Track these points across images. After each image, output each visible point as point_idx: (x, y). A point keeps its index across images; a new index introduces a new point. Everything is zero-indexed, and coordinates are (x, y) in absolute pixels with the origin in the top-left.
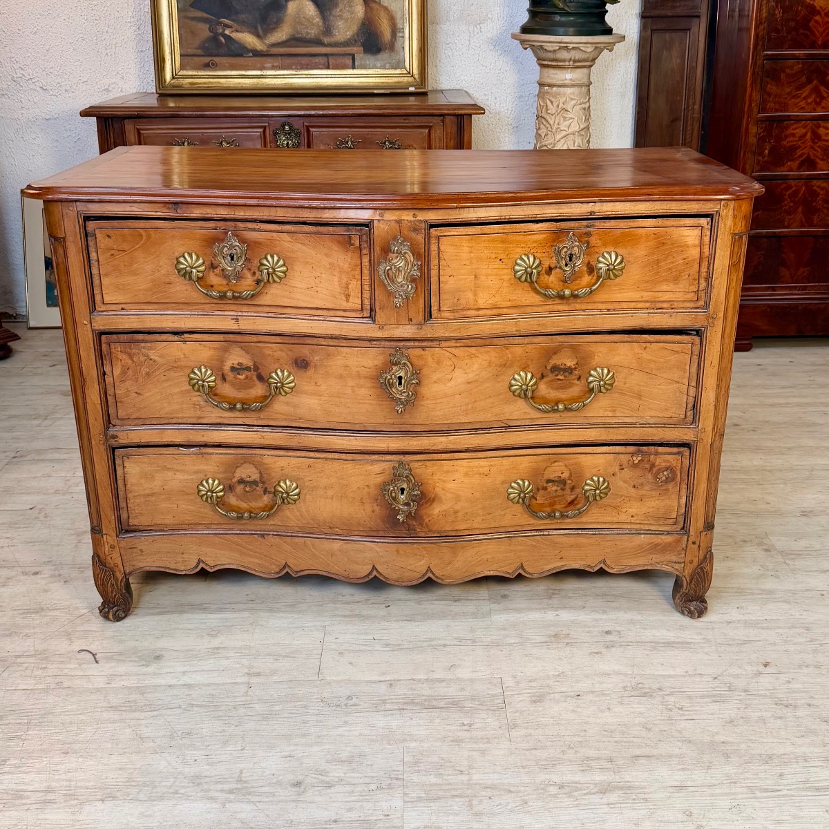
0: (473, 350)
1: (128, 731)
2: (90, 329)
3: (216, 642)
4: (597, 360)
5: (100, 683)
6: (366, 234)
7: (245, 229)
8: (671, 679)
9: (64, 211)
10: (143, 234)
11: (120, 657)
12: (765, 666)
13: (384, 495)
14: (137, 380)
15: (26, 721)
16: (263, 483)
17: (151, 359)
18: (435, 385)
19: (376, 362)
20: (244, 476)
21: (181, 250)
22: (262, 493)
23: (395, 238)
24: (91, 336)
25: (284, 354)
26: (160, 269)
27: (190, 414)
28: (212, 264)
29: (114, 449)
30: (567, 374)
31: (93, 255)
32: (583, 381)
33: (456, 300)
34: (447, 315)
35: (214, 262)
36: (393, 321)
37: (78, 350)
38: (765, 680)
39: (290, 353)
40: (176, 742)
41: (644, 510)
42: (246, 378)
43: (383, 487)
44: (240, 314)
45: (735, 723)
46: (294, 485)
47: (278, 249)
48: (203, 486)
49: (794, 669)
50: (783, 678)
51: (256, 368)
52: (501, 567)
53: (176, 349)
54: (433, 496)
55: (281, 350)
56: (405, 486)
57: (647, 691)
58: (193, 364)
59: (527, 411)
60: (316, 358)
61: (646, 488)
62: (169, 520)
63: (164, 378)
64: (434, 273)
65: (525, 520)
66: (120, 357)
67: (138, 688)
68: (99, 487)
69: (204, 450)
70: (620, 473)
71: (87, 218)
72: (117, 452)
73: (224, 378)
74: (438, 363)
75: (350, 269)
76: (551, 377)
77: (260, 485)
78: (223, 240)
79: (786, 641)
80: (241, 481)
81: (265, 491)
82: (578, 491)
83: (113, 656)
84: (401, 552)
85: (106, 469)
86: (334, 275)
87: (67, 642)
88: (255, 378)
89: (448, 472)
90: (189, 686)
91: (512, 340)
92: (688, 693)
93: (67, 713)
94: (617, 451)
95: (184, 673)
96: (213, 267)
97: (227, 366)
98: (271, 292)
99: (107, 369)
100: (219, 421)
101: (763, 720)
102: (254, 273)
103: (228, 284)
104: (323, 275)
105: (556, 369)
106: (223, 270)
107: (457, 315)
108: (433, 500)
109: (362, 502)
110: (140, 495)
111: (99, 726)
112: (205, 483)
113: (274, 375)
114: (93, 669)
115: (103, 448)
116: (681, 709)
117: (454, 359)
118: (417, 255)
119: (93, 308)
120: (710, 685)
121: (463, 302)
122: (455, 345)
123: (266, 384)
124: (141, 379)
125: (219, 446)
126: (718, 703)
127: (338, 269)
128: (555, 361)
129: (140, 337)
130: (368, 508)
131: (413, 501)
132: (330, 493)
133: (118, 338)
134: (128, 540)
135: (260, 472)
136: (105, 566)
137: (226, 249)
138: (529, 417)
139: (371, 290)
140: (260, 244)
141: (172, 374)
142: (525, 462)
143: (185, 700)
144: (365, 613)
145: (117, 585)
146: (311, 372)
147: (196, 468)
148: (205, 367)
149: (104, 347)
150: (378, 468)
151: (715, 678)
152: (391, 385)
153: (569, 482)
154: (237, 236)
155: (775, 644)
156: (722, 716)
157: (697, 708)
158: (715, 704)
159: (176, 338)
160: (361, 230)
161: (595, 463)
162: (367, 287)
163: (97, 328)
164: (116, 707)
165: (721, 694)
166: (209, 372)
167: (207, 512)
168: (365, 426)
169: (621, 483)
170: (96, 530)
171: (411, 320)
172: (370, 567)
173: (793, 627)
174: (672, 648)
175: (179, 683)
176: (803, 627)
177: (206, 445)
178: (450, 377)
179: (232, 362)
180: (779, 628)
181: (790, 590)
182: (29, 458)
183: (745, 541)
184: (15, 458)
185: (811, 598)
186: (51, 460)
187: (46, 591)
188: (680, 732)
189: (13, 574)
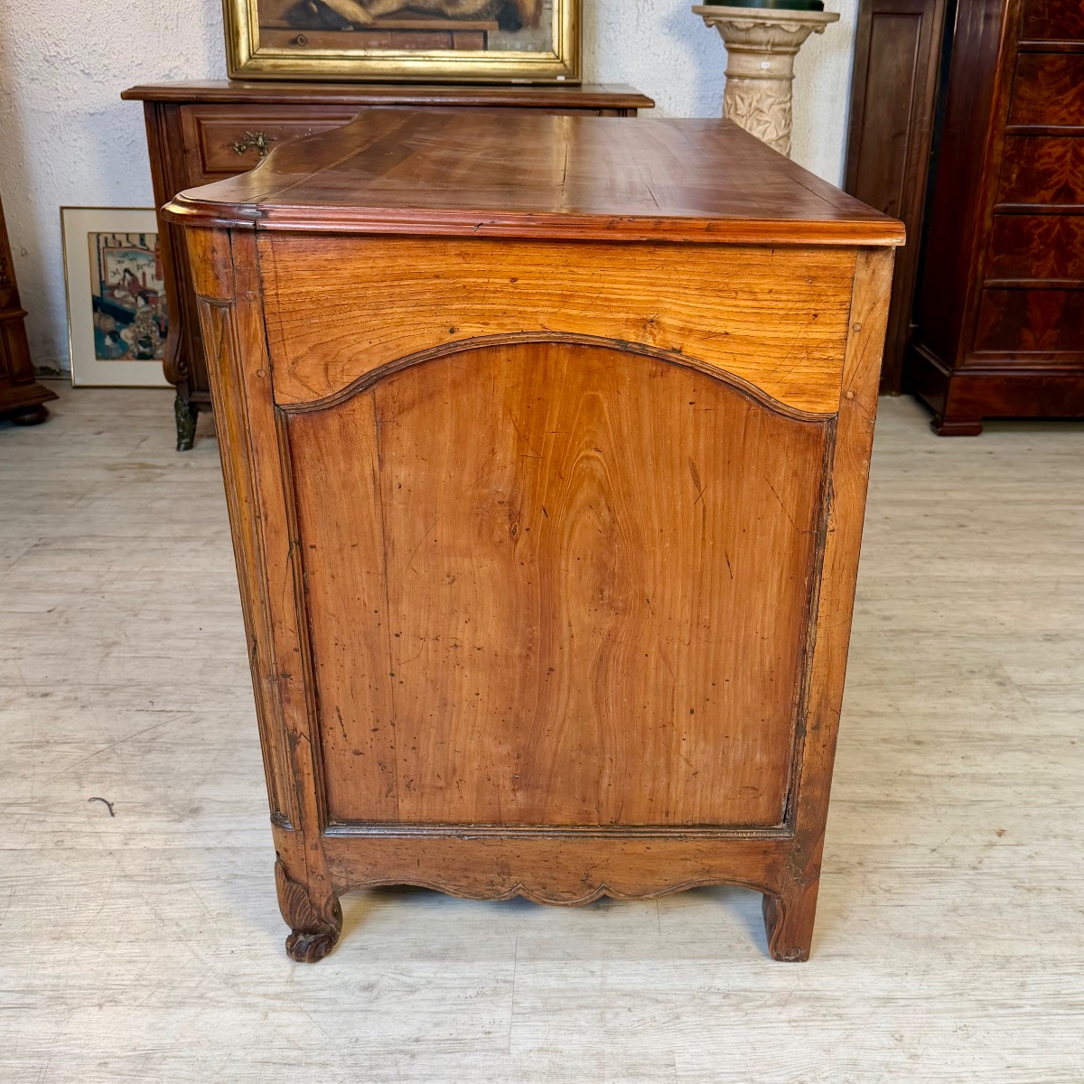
1: (145, 909)
5: (114, 842)
8: (876, 851)
11: (144, 809)
12: (1000, 836)
15: (8, 893)
38: (1000, 856)
40: (208, 926)
45: (960, 912)
49: (1037, 840)
50: (1024, 851)
57: (843, 865)
67: (164, 851)
79: (1026, 803)
83: (136, 807)
87: (76, 787)
90: (233, 850)
92: (897, 870)
93: (65, 883)
95: (229, 832)
101: (997, 909)
114: (107, 825)
116: (888, 891)
120: (927, 860)
126: (937, 885)
143: (226, 868)
151: (934, 850)
155: (1011, 806)
156: (942, 902)
157: (909, 891)
158: (933, 885)
164: (131, 877)
165: (941, 872)
173: (1036, 784)
174: (878, 810)
175: (220, 846)
176: (1048, 785)
180: (1017, 784)
181: (1031, 736)
182: (55, 546)
183: (972, 672)
184: (36, 546)
185: (1059, 746)
186: (82, 551)
187: (56, 719)
188: (887, 923)
189: (17, 694)
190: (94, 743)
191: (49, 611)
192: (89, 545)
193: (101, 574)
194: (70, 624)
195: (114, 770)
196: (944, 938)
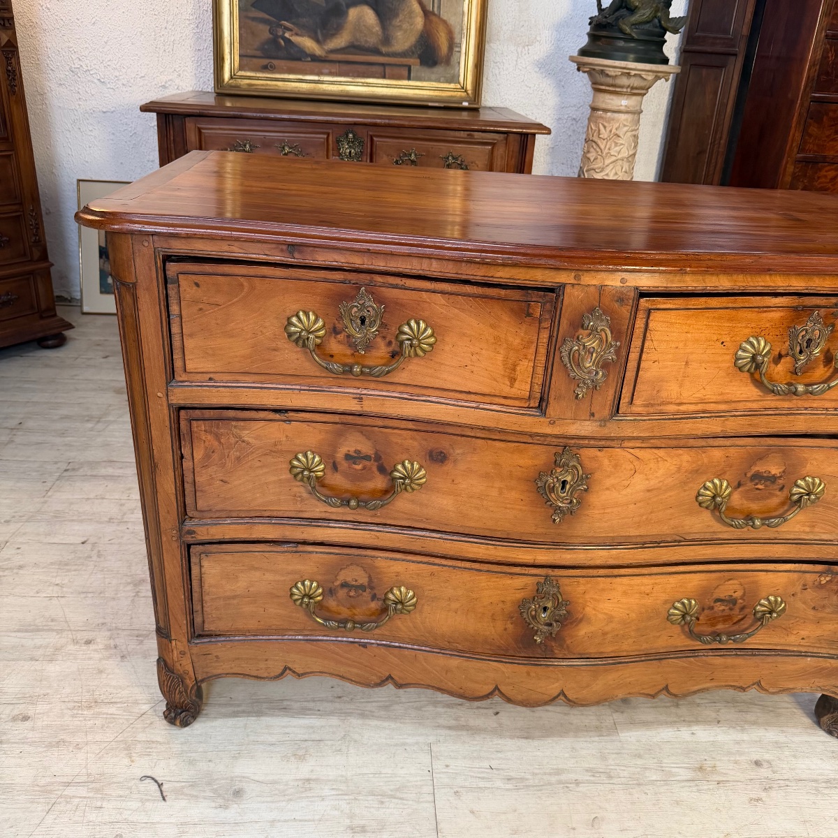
0: (661, 453)
2: (165, 404)
4: (809, 468)
6: (551, 302)
7: (384, 285)
9: (136, 248)
10: (245, 284)
11: (191, 790)
13: (522, 615)
14: (223, 465)
16: (372, 588)
17: (243, 441)
18: (607, 492)
19: (536, 462)
20: (349, 579)
21: (295, 307)
22: (369, 599)
23: (592, 310)
24: (166, 411)
25: (415, 444)
26: (264, 331)
27: (287, 508)
28: (335, 328)
29: (189, 546)
30: (768, 483)
31: (174, 309)
32: (786, 491)
33: (655, 392)
34: (639, 410)
35: (337, 325)
36: (569, 414)
37: (148, 427)
39: (424, 443)
41: (819, 633)
42: (364, 468)
43: (522, 604)
44: (365, 392)
46: (411, 593)
47: (426, 314)
48: (298, 589)
51: (378, 458)
52: (643, 689)
53: (274, 431)
54: (581, 616)
55: (412, 438)
56: (549, 605)
58: (297, 449)
59: (711, 523)
60: (458, 451)
61: (828, 610)
62: (252, 624)
63: (259, 464)
64: (634, 356)
65: (682, 642)
66: (204, 438)
68: (168, 588)
69: (301, 548)
70: (801, 593)
71: (167, 259)
72: (193, 549)
73: (335, 467)
74: (616, 466)
75: (521, 347)
76: (750, 485)
77: (368, 590)
78: (353, 298)
80: (344, 585)
81: (374, 597)
82: (747, 611)
84: (533, 674)
85: (179, 570)
86: (498, 353)
87: (126, 761)
88: (375, 469)
89: (603, 590)
91: (711, 442)
94: (803, 569)
95: (273, 823)
96: (335, 331)
97: (342, 451)
98: (410, 367)
99: (186, 451)
100: (323, 515)
102: (390, 343)
103: (353, 355)
104: (484, 352)
105: (757, 477)
106: (348, 336)
107: (651, 410)
108: (581, 620)
109: (494, 619)
110: (219, 598)
112: (299, 585)
113: (400, 467)
114: (161, 812)
115: (175, 545)
117: (636, 463)
118: (617, 334)
119: (171, 374)
121: (664, 394)
122: (640, 445)
123: (389, 477)
124: (229, 465)
125: (322, 544)
127: (505, 346)
128: (760, 468)
129: (231, 413)
130: (500, 625)
131: (557, 621)
132: (455, 605)
133: (203, 414)
134: (201, 646)
135: (370, 577)
136: (173, 673)
137: (355, 309)
138: (712, 530)
139: (545, 375)
140: (402, 305)
141: (270, 459)
142: (695, 581)
144: (472, 722)
145: (186, 692)
146: (448, 467)
147: (290, 568)
148: (313, 453)
149: (183, 424)
150: (519, 582)
152: (552, 489)
153: (741, 601)
154: (373, 293)
159: (277, 416)
160: (544, 296)
161: (773, 581)
162: (540, 370)
163: (174, 402)
166: (317, 459)
167: (300, 616)
168: (508, 534)
169: (800, 605)
170: (163, 633)
171: (593, 415)
172: (491, 688)
177: (305, 543)
178: (626, 483)
179: (348, 449)
182: (81, 472)
184: (66, 470)
186: (105, 477)
187: (101, 672)
189: (62, 641)
190: (136, 703)
191: (83, 543)
192: (110, 471)
193: (123, 502)
194: (102, 559)
195: (159, 739)
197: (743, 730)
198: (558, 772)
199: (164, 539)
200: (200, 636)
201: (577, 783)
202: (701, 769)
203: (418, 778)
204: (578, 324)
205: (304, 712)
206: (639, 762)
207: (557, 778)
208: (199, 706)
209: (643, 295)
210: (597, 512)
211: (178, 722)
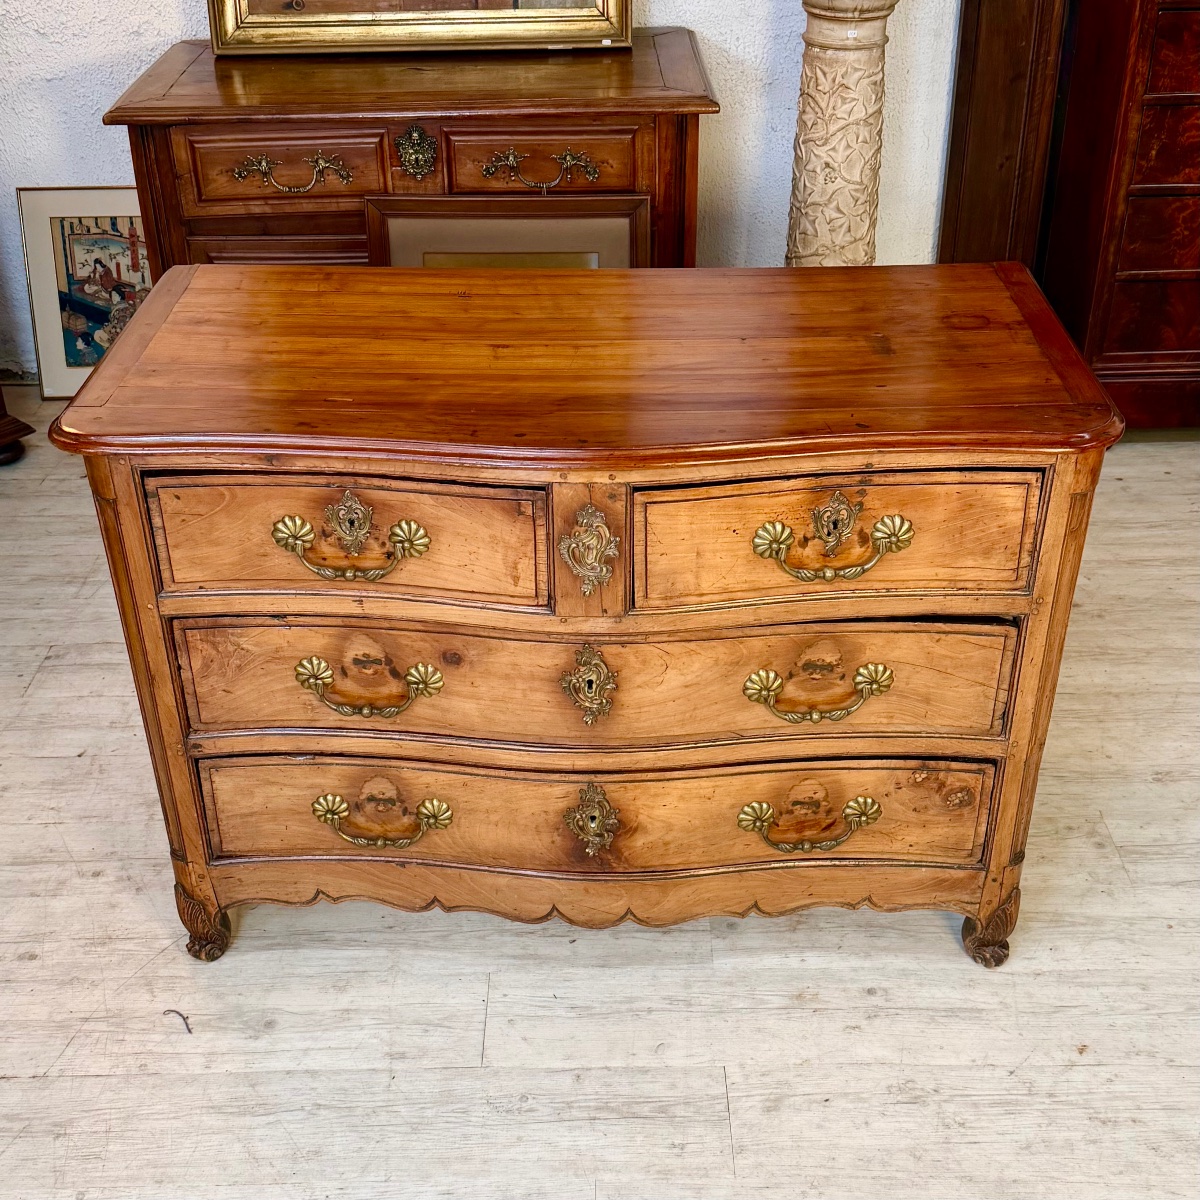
0: (692, 645)
1: (238, 1147)
2: (156, 615)
3: (344, 1001)
4: (868, 655)
5: (196, 1065)
6: (542, 499)
7: (369, 487)
8: (953, 1073)
9: (113, 467)
10: (226, 493)
11: (220, 1022)
12: (1081, 1053)
13: (568, 821)
14: (224, 675)
16: (402, 802)
17: (242, 649)
18: (640, 690)
19: (556, 661)
20: (375, 792)
21: (281, 512)
22: (401, 813)
23: (583, 507)
24: (158, 623)
25: (427, 645)
26: (251, 538)
27: (299, 716)
28: (324, 531)
29: (197, 761)
30: (825, 672)
31: (157, 521)
32: (848, 680)
33: (669, 584)
34: (658, 603)
35: (326, 528)
36: (580, 612)
37: (142, 640)
38: (1079, 1076)
39: (435, 644)
40: (301, 1166)
41: (927, 838)
42: (376, 673)
43: (568, 813)
44: (364, 594)
45: (1033, 1149)
46: (445, 806)
47: (416, 515)
48: (320, 804)
49: (1119, 1058)
50: (1104, 1073)
51: (389, 661)
52: (727, 907)
53: (277, 637)
54: (636, 825)
55: (423, 640)
56: (596, 814)
57: (918, 1093)
58: (301, 655)
59: (766, 718)
60: (473, 652)
61: (931, 812)
62: (275, 844)
63: (262, 672)
64: (639, 549)
65: (763, 850)
66: (200, 647)
67: (246, 1075)
68: (179, 807)
69: (319, 760)
70: (896, 793)
71: (146, 473)
72: (202, 764)
73: (344, 673)
74: (644, 662)
75: (519, 545)
76: (804, 675)
77: (398, 804)
78: (338, 501)
79: (1112, 1009)
80: (371, 799)
81: (405, 811)
82: (835, 814)
83: (210, 1020)
84: (592, 891)
85: (188, 786)
86: (497, 551)
87: (149, 998)
88: (387, 673)
89: (656, 795)
90: (313, 1073)
91: (748, 631)
92: (974, 1098)
94: (892, 766)
95: (306, 1051)
96: (325, 534)
97: (349, 656)
98: (408, 567)
99: (183, 661)
100: (339, 724)
101: (1070, 1145)
102: (384, 544)
103: (346, 557)
104: (481, 551)
105: (809, 666)
106: (339, 539)
107: (671, 603)
108: (636, 830)
109: (538, 832)
110: (237, 815)
111: (199, 1138)
112: (321, 800)
113: (413, 671)
114: (185, 1043)
115: (182, 760)
116: (962, 1125)
117: (666, 657)
118: (614, 529)
119: (159, 585)
120: (1004, 1085)
121: (680, 586)
122: (667, 639)
123: (403, 681)
124: (230, 674)
125: (341, 755)
126: (1012, 1116)
127: (502, 544)
128: (811, 655)
129: (227, 620)
130: (546, 838)
131: (608, 831)
132: (494, 818)
133: (196, 623)
134: (221, 867)
135: (397, 789)
136: (193, 899)
137: (342, 512)
138: (771, 725)
139: (549, 572)
140: (392, 507)
141: (273, 666)
142: (762, 783)
143: (308, 1097)
144: (542, 951)
145: (210, 921)
146: (465, 669)
147: (310, 781)
148: (318, 658)
149: (177, 634)
150: (559, 790)
151: (1012, 1073)
152: (577, 690)
153: (824, 803)
154: (358, 496)
155: (1096, 1013)
156: (1016, 1137)
157: (984, 1124)
158: (1008, 1116)
159: (276, 621)
160: (535, 494)
161: (860, 782)
162: (543, 567)
163: (166, 613)
164: (219, 1108)
165: (1017, 1100)
166: (323, 664)
167: (326, 833)
168: (541, 738)
169: (896, 805)
170: (178, 855)
171: (605, 611)
172: (549, 907)
173: (1125, 983)
174: (957, 1020)
175: (300, 1068)
176: (1137, 984)
177: (322, 754)
178: (660, 679)
179: (355, 653)
180: (1105, 984)
181: (1126, 918)
182: (68, 660)
183: (1070, 828)
185: (1154, 932)
186: (100, 666)
187: (113, 906)
188: (959, 1163)
189: (66, 874)
190: (156, 938)
191: (80, 756)
194: (105, 775)
195: (184, 974)
196: (1015, 1181)
197: (868, 955)
198: (630, 1000)
199: (169, 753)
200: (220, 858)
201: (650, 1011)
202: (799, 997)
203: (471, 1008)
204: (572, 521)
205: (348, 943)
206: (728, 989)
207: (627, 1006)
208: (227, 938)
209: (637, 489)
210: (632, 711)
211: (203, 956)
